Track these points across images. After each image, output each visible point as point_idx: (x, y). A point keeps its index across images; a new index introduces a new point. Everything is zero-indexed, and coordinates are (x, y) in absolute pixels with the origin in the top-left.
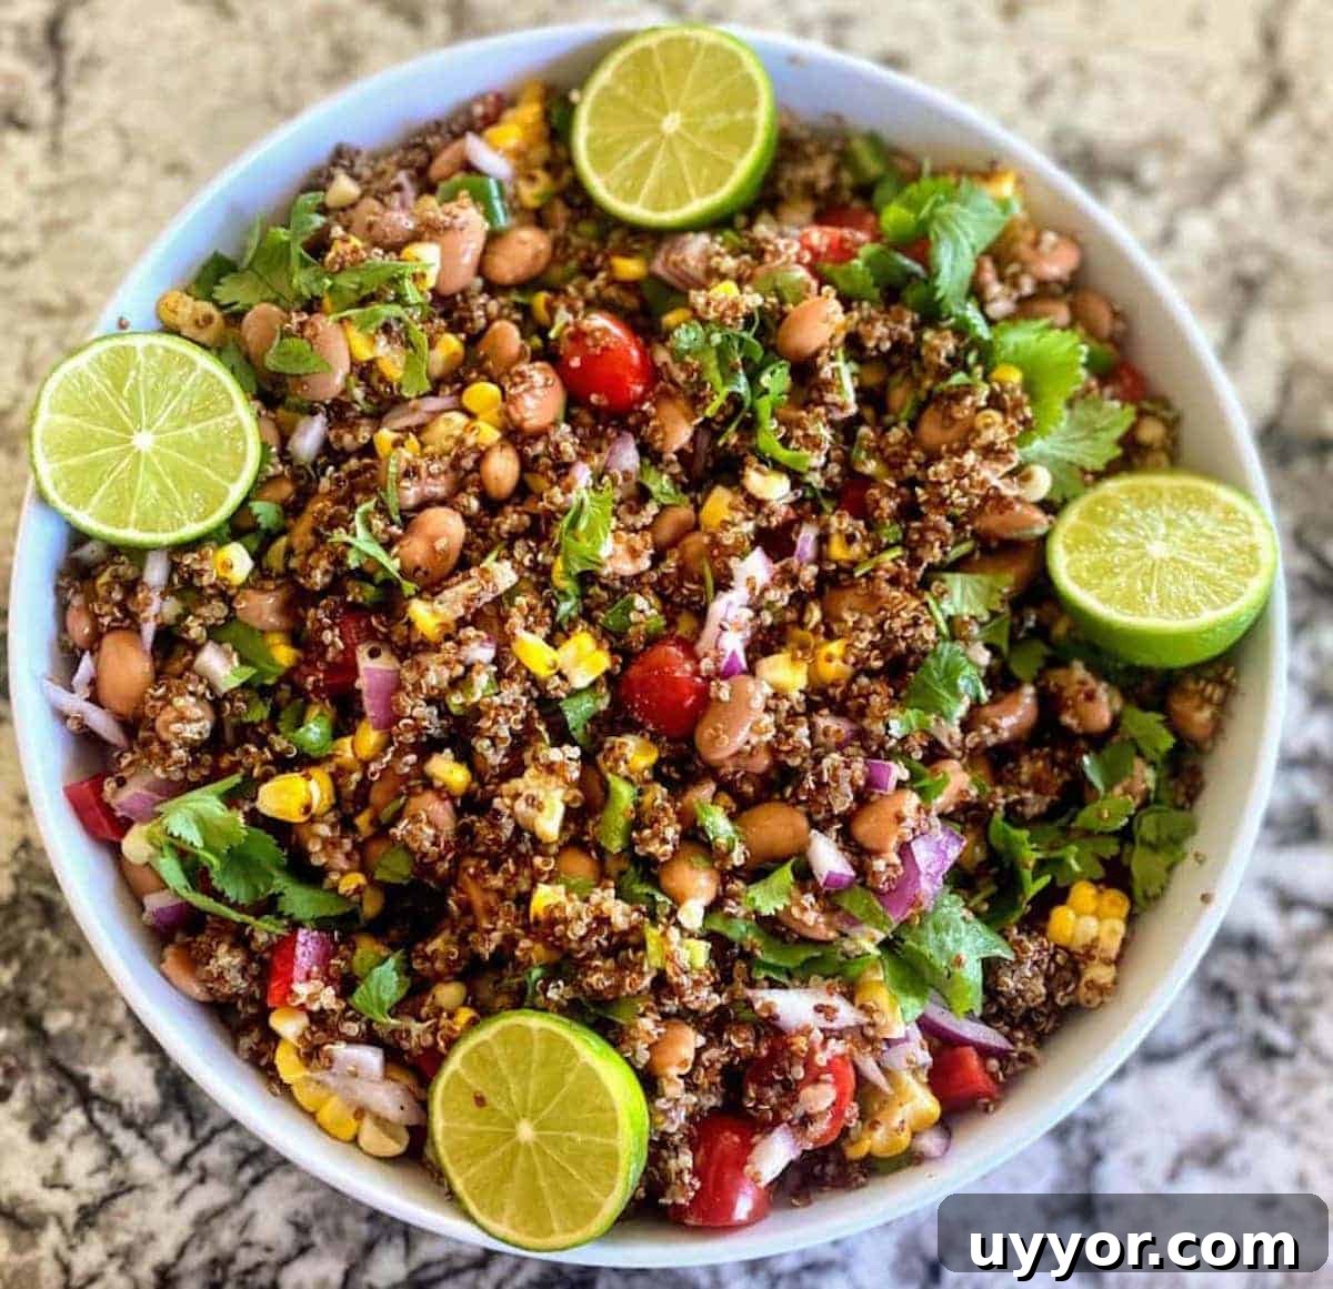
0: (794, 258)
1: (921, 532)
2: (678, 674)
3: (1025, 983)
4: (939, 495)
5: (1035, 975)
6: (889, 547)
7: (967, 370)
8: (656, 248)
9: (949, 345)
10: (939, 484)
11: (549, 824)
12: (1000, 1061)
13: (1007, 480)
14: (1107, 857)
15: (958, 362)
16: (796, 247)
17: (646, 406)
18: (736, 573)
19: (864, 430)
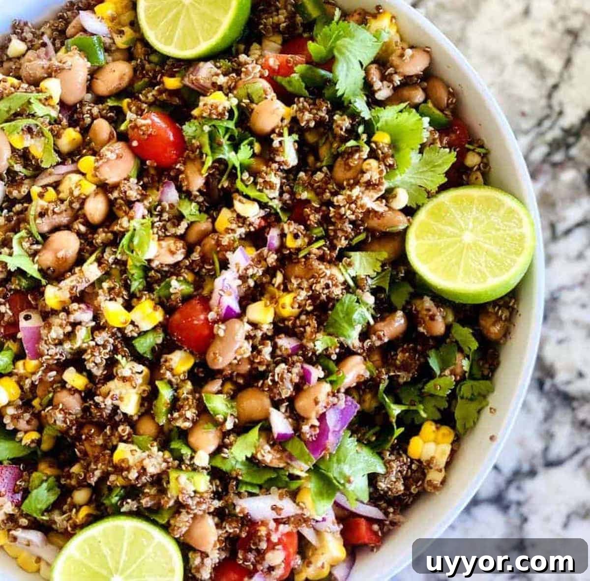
0: (258, 75)
1: (335, 231)
2: (196, 322)
3: (392, 483)
4: (339, 214)
5: (398, 479)
6: (318, 239)
7: (357, 137)
8: (186, 70)
9: (346, 123)
10: (339, 207)
11: (130, 406)
12: (379, 525)
13: (378, 202)
14: (442, 408)
15: (352, 133)
16: (259, 68)
17: (178, 166)
18: (230, 261)
19: (302, 174)
